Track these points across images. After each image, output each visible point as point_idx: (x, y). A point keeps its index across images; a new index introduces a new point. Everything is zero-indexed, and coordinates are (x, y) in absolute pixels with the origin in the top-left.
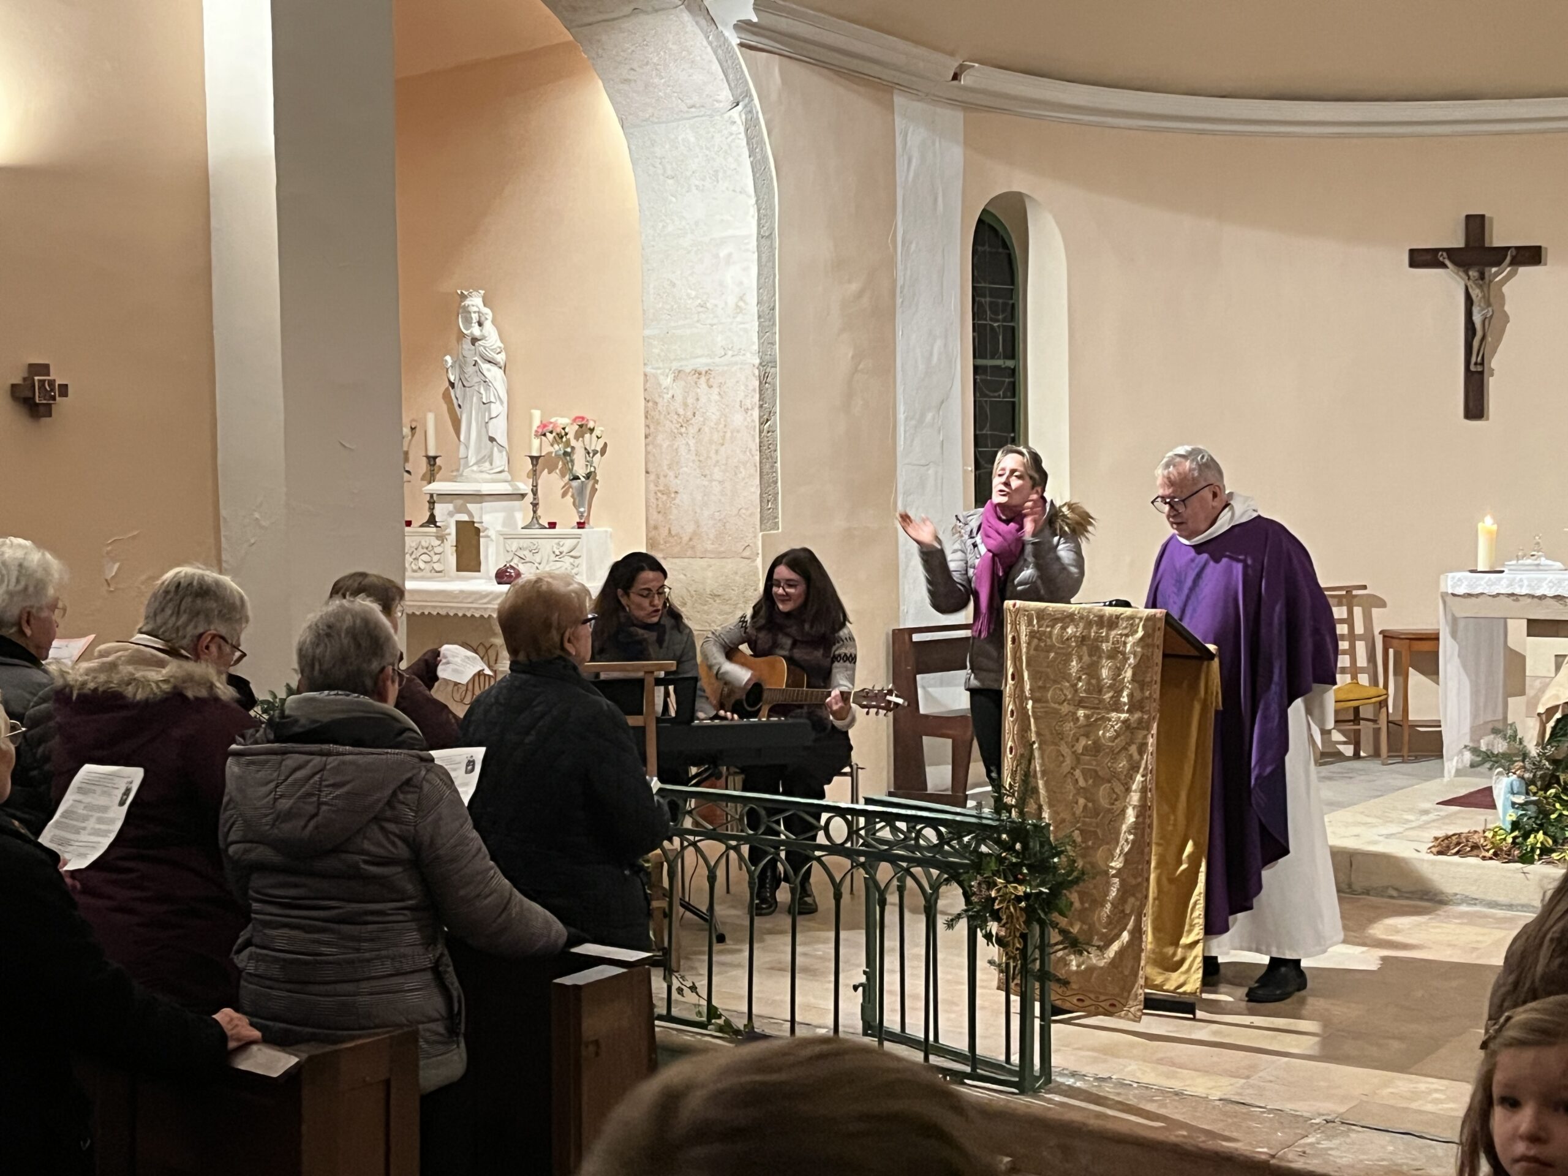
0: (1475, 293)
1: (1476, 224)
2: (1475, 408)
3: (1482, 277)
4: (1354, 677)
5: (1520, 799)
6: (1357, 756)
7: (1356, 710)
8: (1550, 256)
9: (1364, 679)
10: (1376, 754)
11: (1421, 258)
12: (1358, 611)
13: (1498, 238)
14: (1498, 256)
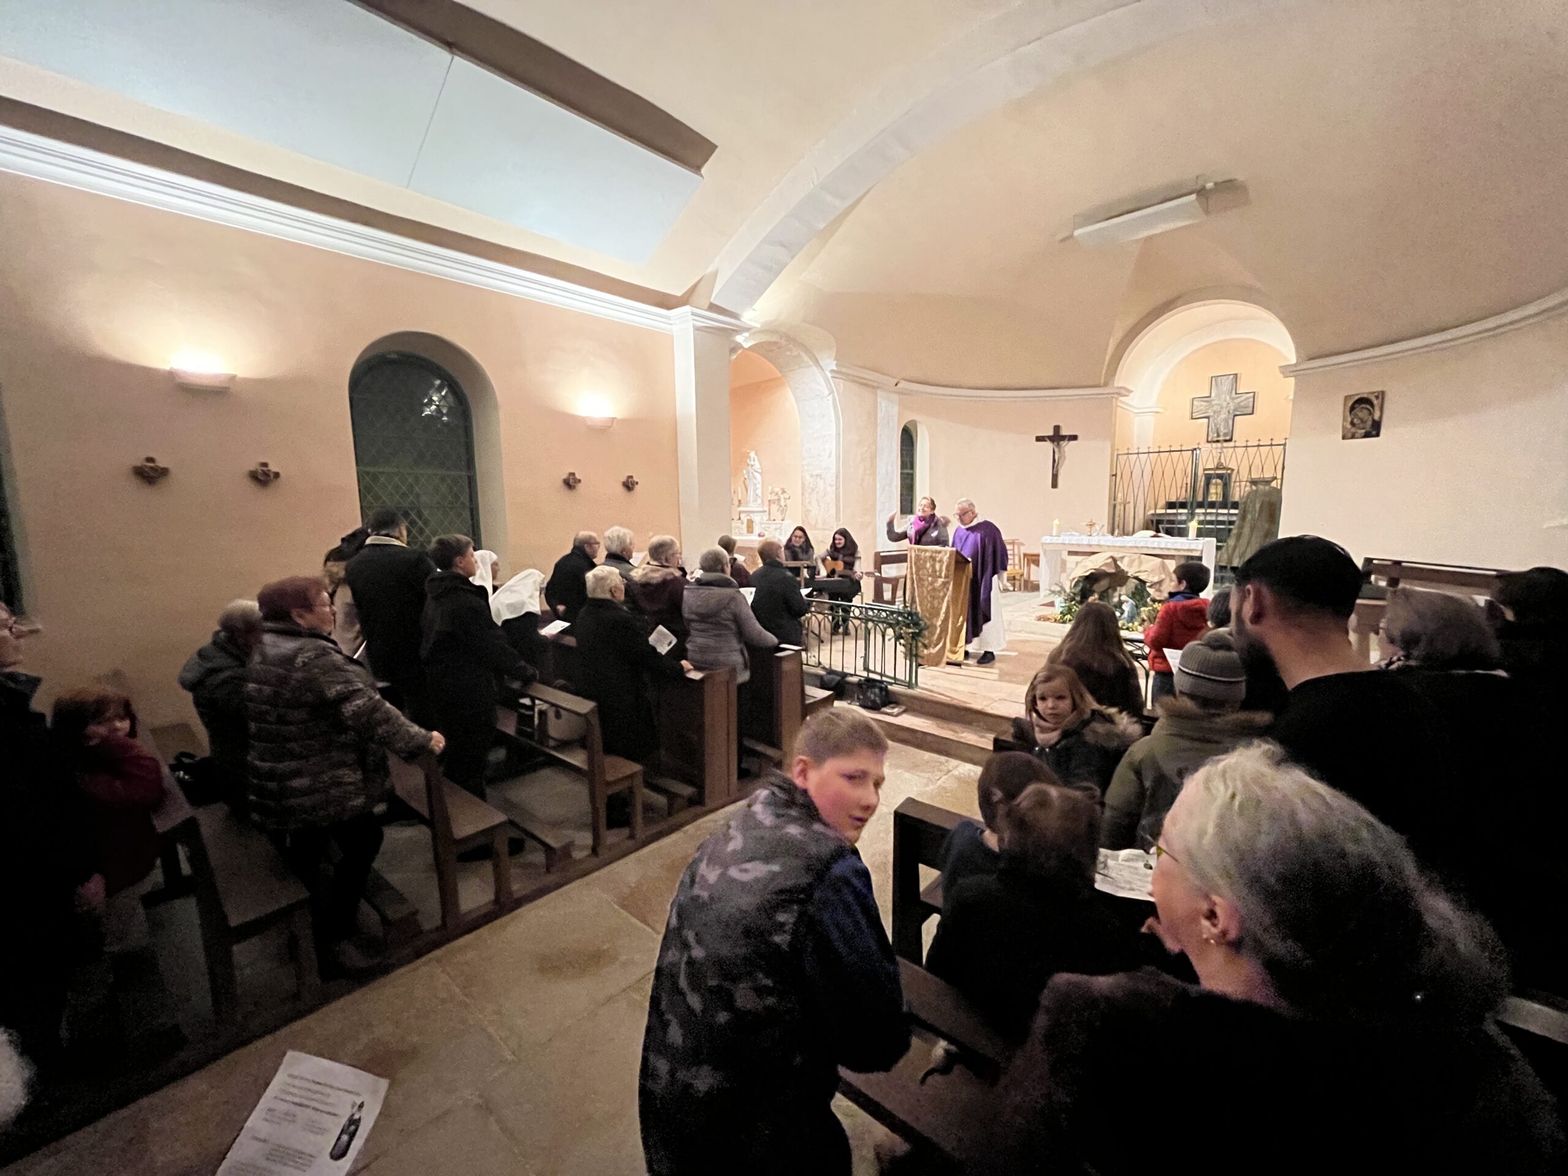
0: (1056, 450)
1: (1057, 428)
2: (1054, 485)
3: (1058, 444)
4: (1014, 567)
5: (1064, 605)
6: (1014, 590)
7: (1014, 577)
8: (1080, 438)
9: (1017, 567)
10: (1020, 590)
11: (1039, 439)
12: (1016, 547)
13: (1064, 432)
14: (1063, 438)
